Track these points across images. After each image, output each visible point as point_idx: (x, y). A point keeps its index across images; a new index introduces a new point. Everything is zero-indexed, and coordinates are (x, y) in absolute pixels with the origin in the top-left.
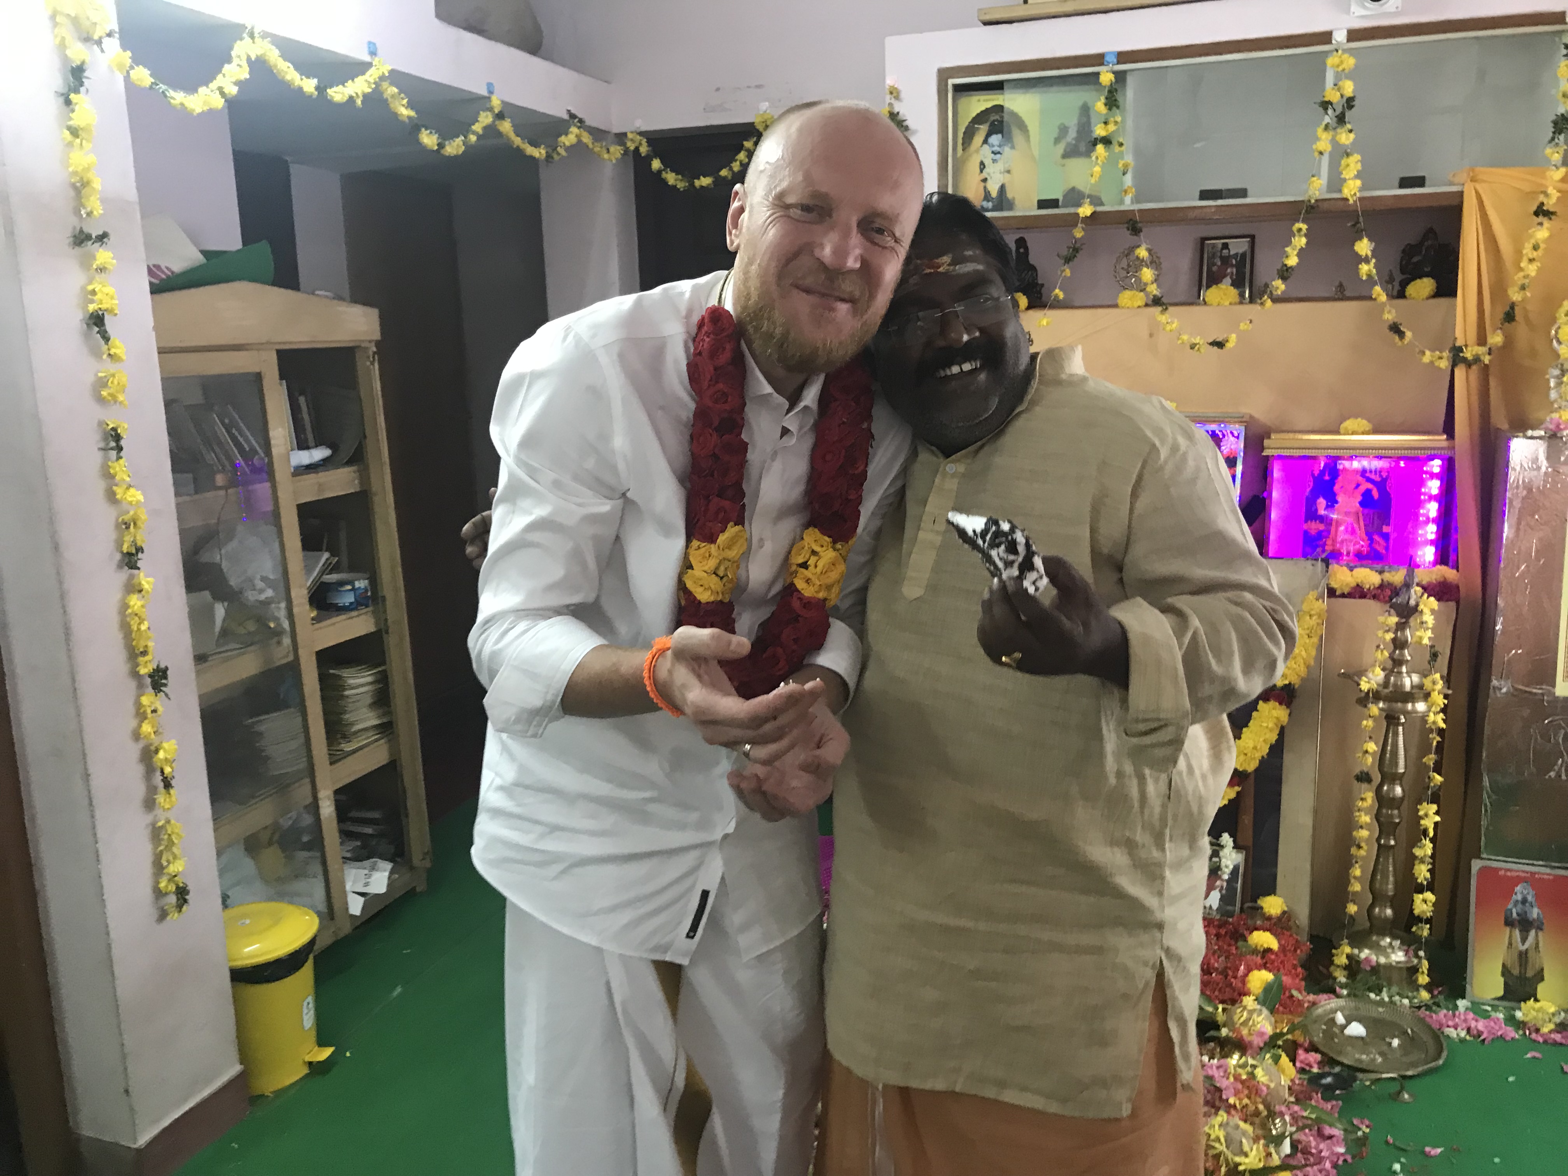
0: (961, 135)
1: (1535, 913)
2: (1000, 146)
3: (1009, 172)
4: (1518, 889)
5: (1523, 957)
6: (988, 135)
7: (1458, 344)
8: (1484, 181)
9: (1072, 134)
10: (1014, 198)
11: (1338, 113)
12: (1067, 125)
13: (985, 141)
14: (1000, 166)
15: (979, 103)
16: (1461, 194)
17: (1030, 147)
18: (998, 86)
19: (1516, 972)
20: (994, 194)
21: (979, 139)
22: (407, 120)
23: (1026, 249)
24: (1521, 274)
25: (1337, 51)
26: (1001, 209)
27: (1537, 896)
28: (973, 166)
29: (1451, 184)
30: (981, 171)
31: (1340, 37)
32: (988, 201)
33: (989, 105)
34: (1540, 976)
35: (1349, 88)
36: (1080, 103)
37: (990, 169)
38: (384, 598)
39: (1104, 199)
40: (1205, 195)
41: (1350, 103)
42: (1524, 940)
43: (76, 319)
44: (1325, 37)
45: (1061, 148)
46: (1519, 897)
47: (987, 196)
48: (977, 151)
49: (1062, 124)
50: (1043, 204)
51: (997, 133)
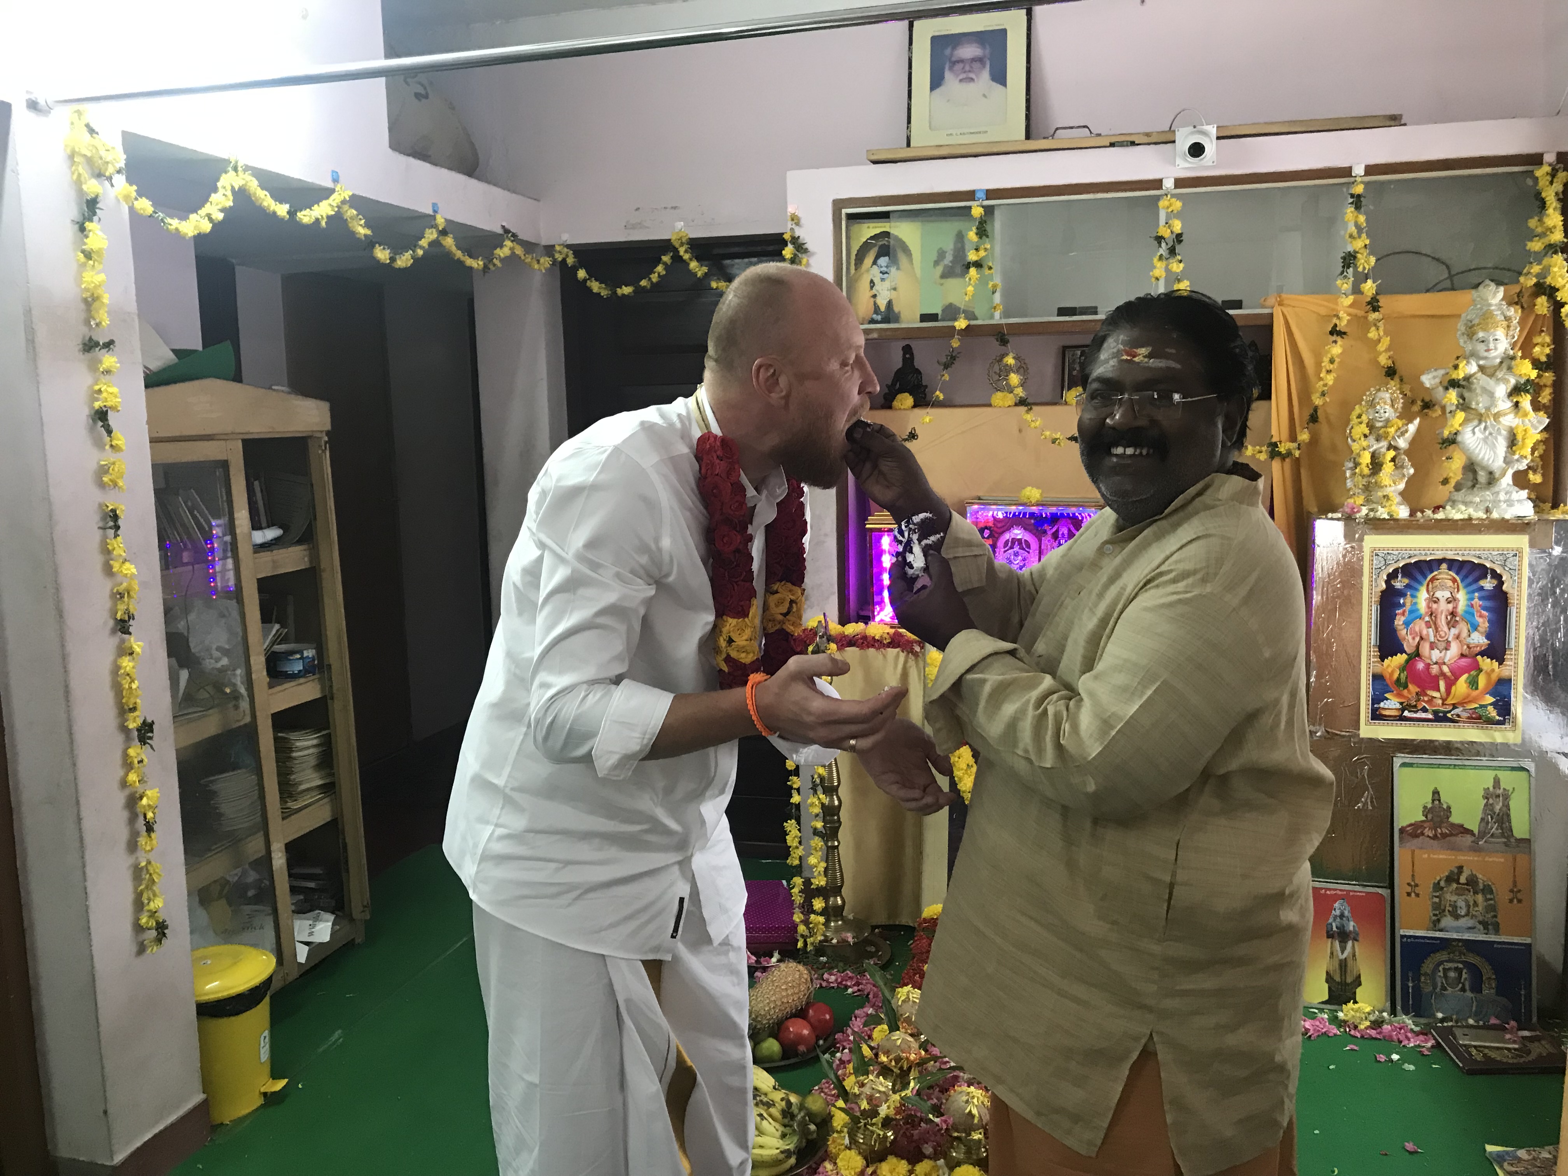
0: (853, 257)
1: (1351, 926)
2: (887, 267)
3: (895, 289)
4: (1336, 905)
5: (1343, 965)
6: (877, 258)
7: (1274, 440)
8: (1289, 305)
9: (949, 258)
10: (899, 312)
11: (1169, 246)
12: (945, 249)
13: (875, 263)
14: (887, 284)
15: (870, 230)
16: (1272, 315)
17: (913, 268)
18: (885, 216)
19: (1338, 979)
20: (883, 308)
21: (869, 260)
22: (363, 238)
23: (912, 354)
24: (1321, 383)
25: (1166, 195)
26: (889, 322)
27: (1352, 911)
28: (864, 284)
29: (1263, 307)
30: (872, 288)
31: (1169, 184)
32: (877, 314)
33: (878, 231)
34: (1358, 982)
35: (1177, 226)
36: (955, 232)
37: (879, 286)
38: (329, 666)
39: (977, 313)
40: (1062, 312)
41: (1179, 238)
42: (1343, 950)
43: (83, 414)
44: (1157, 184)
45: (940, 269)
46: (1338, 913)
47: (877, 309)
48: (868, 271)
49: (941, 248)
50: (924, 318)
51: (884, 256)
